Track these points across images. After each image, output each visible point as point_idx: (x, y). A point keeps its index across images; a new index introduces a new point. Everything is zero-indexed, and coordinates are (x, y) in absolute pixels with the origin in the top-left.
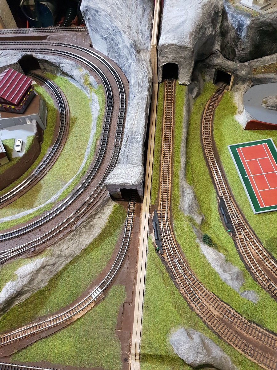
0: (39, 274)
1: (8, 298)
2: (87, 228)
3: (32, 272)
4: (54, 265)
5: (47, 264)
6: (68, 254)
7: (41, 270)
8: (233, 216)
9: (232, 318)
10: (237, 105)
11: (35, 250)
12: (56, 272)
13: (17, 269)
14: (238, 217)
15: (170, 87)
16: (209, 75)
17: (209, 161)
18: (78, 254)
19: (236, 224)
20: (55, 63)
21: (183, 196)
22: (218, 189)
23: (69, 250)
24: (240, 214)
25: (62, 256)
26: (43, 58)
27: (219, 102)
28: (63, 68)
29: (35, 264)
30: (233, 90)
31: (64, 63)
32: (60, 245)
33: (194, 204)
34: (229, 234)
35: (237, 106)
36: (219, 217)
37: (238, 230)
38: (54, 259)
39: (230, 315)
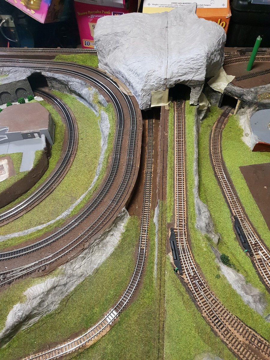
0: (50, 296)
1: (16, 322)
2: (100, 246)
3: (42, 293)
4: (65, 285)
5: (58, 284)
6: (81, 274)
7: (51, 291)
8: (249, 236)
9: (259, 345)
10: (243, 127)
11: (46, 268)
12: (67, 293)
13: (26, 289)
14: (253, 237)
15: (180, 108)
16: (216, 99)
17: (220, 180)
18: (90, 273)
19: (252, 244)
20: (65, 81)
21: (200, 214)
22: (232, 208)
23: (81, 269)
24: (255, 234)
25: (74, 276)
26: (53, 76)
27: (225, 124)
28: (72, 86)
29: (45, 284)
30: (238, 113)
31: (73, 82)
32: (72, 263)
33: (211, 223)
34: (247, 254)
35: (243, 129)
36: (235, 237)
37: (256, 250)
38: (66, 279)
39: (256, 342)
